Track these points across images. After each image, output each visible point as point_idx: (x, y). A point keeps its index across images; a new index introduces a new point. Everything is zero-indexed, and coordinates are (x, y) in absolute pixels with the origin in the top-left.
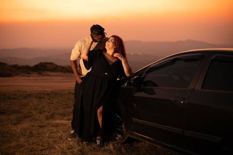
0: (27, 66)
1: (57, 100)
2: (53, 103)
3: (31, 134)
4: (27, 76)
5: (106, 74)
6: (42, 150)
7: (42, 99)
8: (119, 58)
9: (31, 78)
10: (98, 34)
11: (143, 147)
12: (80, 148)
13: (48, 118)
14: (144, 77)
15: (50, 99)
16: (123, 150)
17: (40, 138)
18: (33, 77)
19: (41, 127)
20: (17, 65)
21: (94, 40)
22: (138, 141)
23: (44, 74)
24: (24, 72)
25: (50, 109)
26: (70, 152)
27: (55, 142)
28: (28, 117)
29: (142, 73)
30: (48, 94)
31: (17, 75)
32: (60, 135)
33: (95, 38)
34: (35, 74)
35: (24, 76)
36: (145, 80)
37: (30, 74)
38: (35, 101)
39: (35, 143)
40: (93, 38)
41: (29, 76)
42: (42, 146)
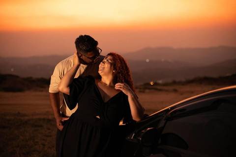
5: (98, 117)
8: (123, 91)
10: (87, 51)
14: (163, 128)
21: (81, 61)
29: (160, 120)
33: (83, 57)
36: (165, 131)
40: (79, 58)
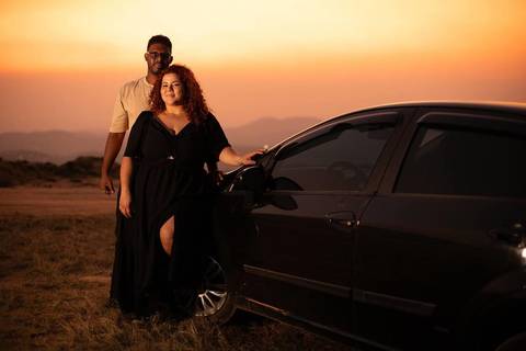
0: (48, 164)
1: (97, 234)
2: (86, 241)
3: (19, 303)
4: (46, 186)
5: (172, 158)
6: (33, 336)
7: (64, 231)
9: (54, 190)
11: (270, 334)
12: (120, 331)
13: (66, 270)
15: (81, 233)
16: (222, 339)
17: (36, 311)
18: (60, 187)
19: (47, 288)
20: (25, 162)
22: (260, 321)
23: (85, 181)
24: (40, 178)
25: (78, 252)
26: (97, 340)
27: (68, 319)
28: (24, 267)
30: (80, 221)
31: (22, 183)
32: (83, 304)
34: (65, 182)
35: (38, 185)
37: (54, 181)
38: (47, 235)
39: (21, 321)
41: (50, 187)
42: (38, 326)
